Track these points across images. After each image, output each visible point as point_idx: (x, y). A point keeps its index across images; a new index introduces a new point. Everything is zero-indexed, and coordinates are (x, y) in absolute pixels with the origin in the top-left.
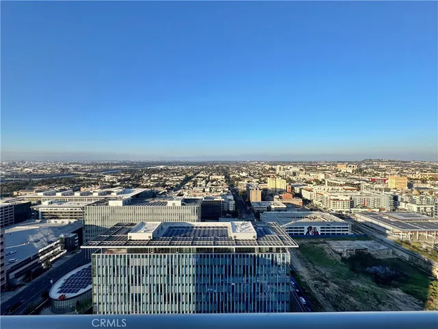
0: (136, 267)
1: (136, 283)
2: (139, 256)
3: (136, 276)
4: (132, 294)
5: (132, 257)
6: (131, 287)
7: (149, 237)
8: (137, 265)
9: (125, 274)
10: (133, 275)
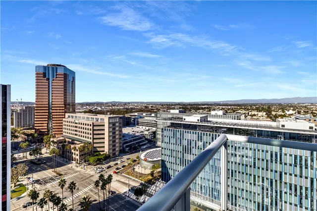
0: (188, 140)
1: (188, 152)
2: (190, 132)
3: (188, 147)
4: (185, 160)
5: (185, 132)
6: (184, 154)
7: (198, 120)
8: (189, 138)
9: (181, 143)
10: (186, 146)
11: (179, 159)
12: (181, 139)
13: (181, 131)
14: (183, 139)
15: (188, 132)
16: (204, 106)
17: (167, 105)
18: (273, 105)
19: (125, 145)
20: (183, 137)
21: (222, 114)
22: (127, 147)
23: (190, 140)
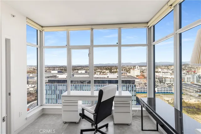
0: (60, 90)
1: (60, 98)
2: (62, 85)
5: (58, 86)
9: (55, 93)
12: (55, 90)
13: (55, 85)
14: (57, 90)
15: (60, 85)
16: (79, 68)
17: (53, 67)
18: (113, 66)
20: (57, 89)
21: (84, 72)
23: (62, 90)
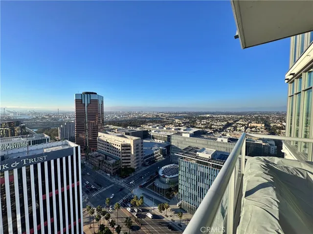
1: (201, 181)
2: (203, 166)
3: (201, 177)
4: (199, 187)
5: (199, 166)
6: (198, 182)
7: (210, 157)
8: (202, 171)
10: (199, 176)
11: (193, 186)
12: (195, 170)
14: (197, 171)
19: (145, 160)
20: (197, 169)
21: (227, 142)
22: (147, 161)
